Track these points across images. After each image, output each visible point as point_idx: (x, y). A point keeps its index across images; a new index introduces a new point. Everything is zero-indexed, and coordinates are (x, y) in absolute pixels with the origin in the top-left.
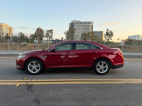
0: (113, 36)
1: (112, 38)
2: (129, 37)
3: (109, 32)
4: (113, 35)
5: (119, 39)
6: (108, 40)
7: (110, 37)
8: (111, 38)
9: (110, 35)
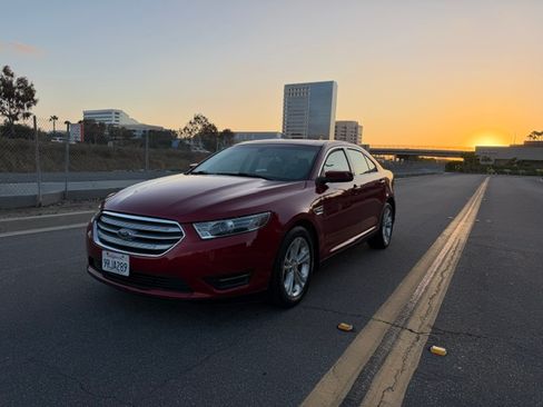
0: (35, 102)
1: (30, 111)
2: (85, 114)
3: (14, 83)
4: (35, 98)
5: (55, 118)
6: (15, 117)
7: (22, 107)
8: (26, 111)
9: (18, 98)
